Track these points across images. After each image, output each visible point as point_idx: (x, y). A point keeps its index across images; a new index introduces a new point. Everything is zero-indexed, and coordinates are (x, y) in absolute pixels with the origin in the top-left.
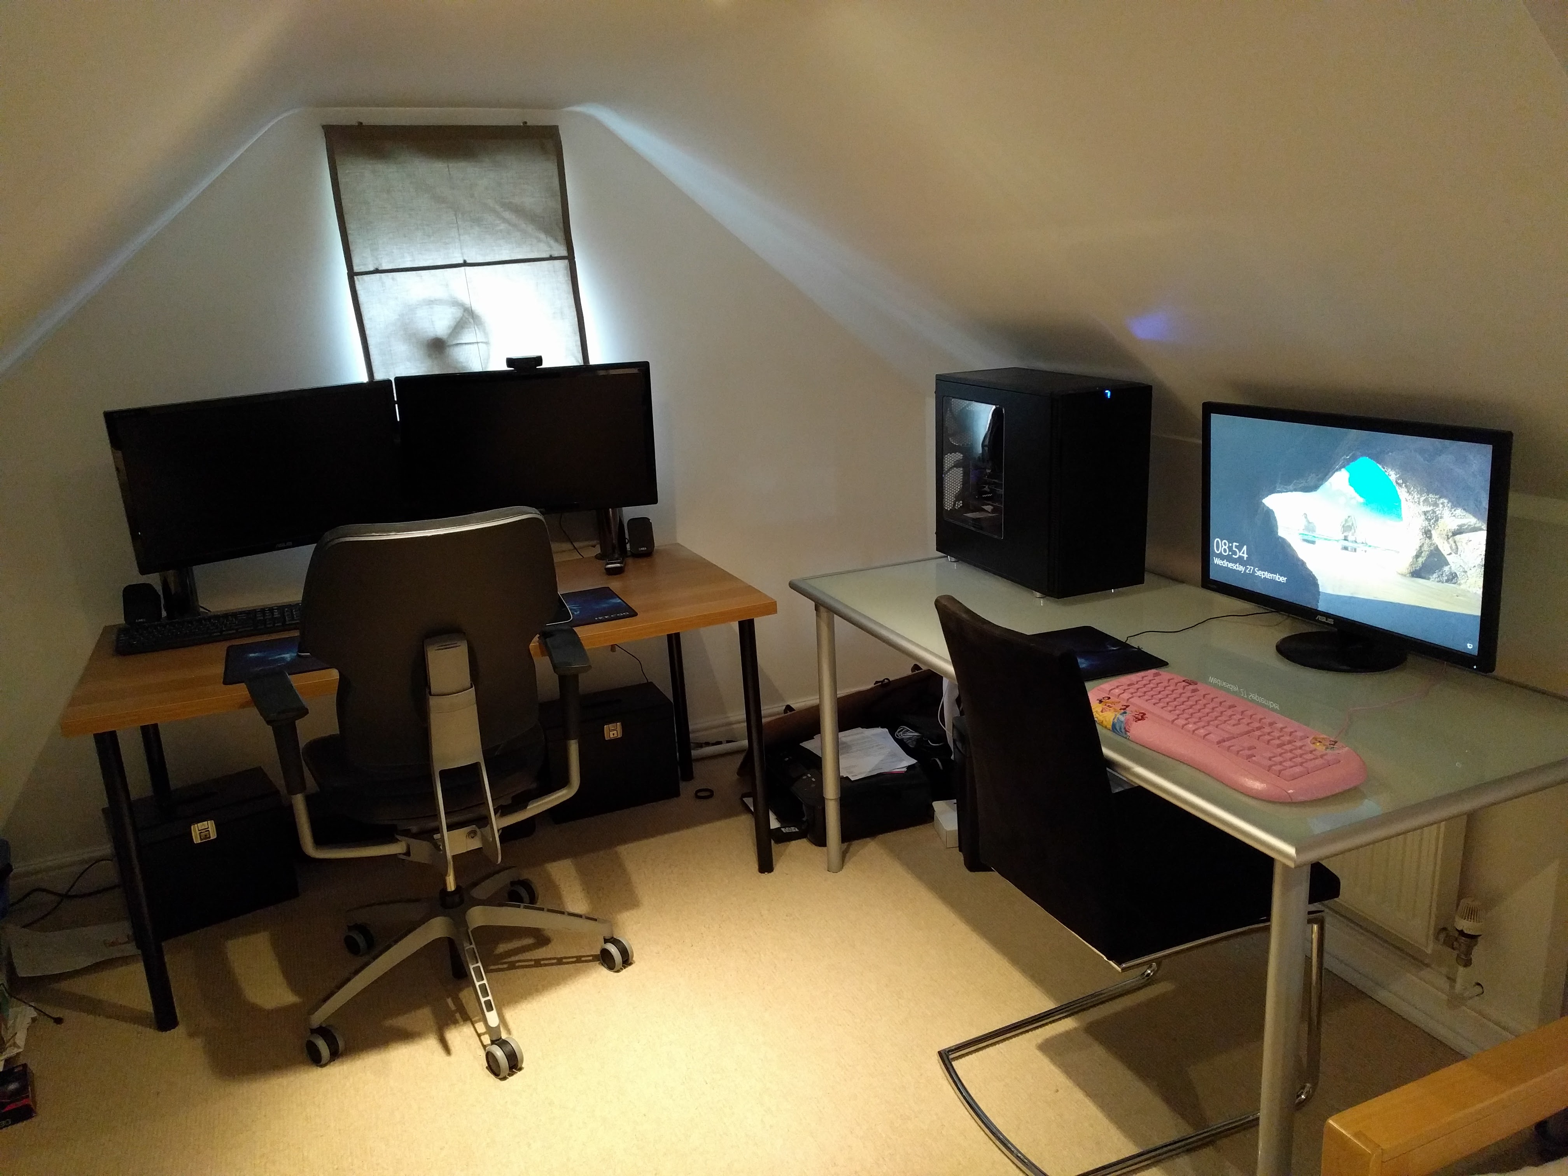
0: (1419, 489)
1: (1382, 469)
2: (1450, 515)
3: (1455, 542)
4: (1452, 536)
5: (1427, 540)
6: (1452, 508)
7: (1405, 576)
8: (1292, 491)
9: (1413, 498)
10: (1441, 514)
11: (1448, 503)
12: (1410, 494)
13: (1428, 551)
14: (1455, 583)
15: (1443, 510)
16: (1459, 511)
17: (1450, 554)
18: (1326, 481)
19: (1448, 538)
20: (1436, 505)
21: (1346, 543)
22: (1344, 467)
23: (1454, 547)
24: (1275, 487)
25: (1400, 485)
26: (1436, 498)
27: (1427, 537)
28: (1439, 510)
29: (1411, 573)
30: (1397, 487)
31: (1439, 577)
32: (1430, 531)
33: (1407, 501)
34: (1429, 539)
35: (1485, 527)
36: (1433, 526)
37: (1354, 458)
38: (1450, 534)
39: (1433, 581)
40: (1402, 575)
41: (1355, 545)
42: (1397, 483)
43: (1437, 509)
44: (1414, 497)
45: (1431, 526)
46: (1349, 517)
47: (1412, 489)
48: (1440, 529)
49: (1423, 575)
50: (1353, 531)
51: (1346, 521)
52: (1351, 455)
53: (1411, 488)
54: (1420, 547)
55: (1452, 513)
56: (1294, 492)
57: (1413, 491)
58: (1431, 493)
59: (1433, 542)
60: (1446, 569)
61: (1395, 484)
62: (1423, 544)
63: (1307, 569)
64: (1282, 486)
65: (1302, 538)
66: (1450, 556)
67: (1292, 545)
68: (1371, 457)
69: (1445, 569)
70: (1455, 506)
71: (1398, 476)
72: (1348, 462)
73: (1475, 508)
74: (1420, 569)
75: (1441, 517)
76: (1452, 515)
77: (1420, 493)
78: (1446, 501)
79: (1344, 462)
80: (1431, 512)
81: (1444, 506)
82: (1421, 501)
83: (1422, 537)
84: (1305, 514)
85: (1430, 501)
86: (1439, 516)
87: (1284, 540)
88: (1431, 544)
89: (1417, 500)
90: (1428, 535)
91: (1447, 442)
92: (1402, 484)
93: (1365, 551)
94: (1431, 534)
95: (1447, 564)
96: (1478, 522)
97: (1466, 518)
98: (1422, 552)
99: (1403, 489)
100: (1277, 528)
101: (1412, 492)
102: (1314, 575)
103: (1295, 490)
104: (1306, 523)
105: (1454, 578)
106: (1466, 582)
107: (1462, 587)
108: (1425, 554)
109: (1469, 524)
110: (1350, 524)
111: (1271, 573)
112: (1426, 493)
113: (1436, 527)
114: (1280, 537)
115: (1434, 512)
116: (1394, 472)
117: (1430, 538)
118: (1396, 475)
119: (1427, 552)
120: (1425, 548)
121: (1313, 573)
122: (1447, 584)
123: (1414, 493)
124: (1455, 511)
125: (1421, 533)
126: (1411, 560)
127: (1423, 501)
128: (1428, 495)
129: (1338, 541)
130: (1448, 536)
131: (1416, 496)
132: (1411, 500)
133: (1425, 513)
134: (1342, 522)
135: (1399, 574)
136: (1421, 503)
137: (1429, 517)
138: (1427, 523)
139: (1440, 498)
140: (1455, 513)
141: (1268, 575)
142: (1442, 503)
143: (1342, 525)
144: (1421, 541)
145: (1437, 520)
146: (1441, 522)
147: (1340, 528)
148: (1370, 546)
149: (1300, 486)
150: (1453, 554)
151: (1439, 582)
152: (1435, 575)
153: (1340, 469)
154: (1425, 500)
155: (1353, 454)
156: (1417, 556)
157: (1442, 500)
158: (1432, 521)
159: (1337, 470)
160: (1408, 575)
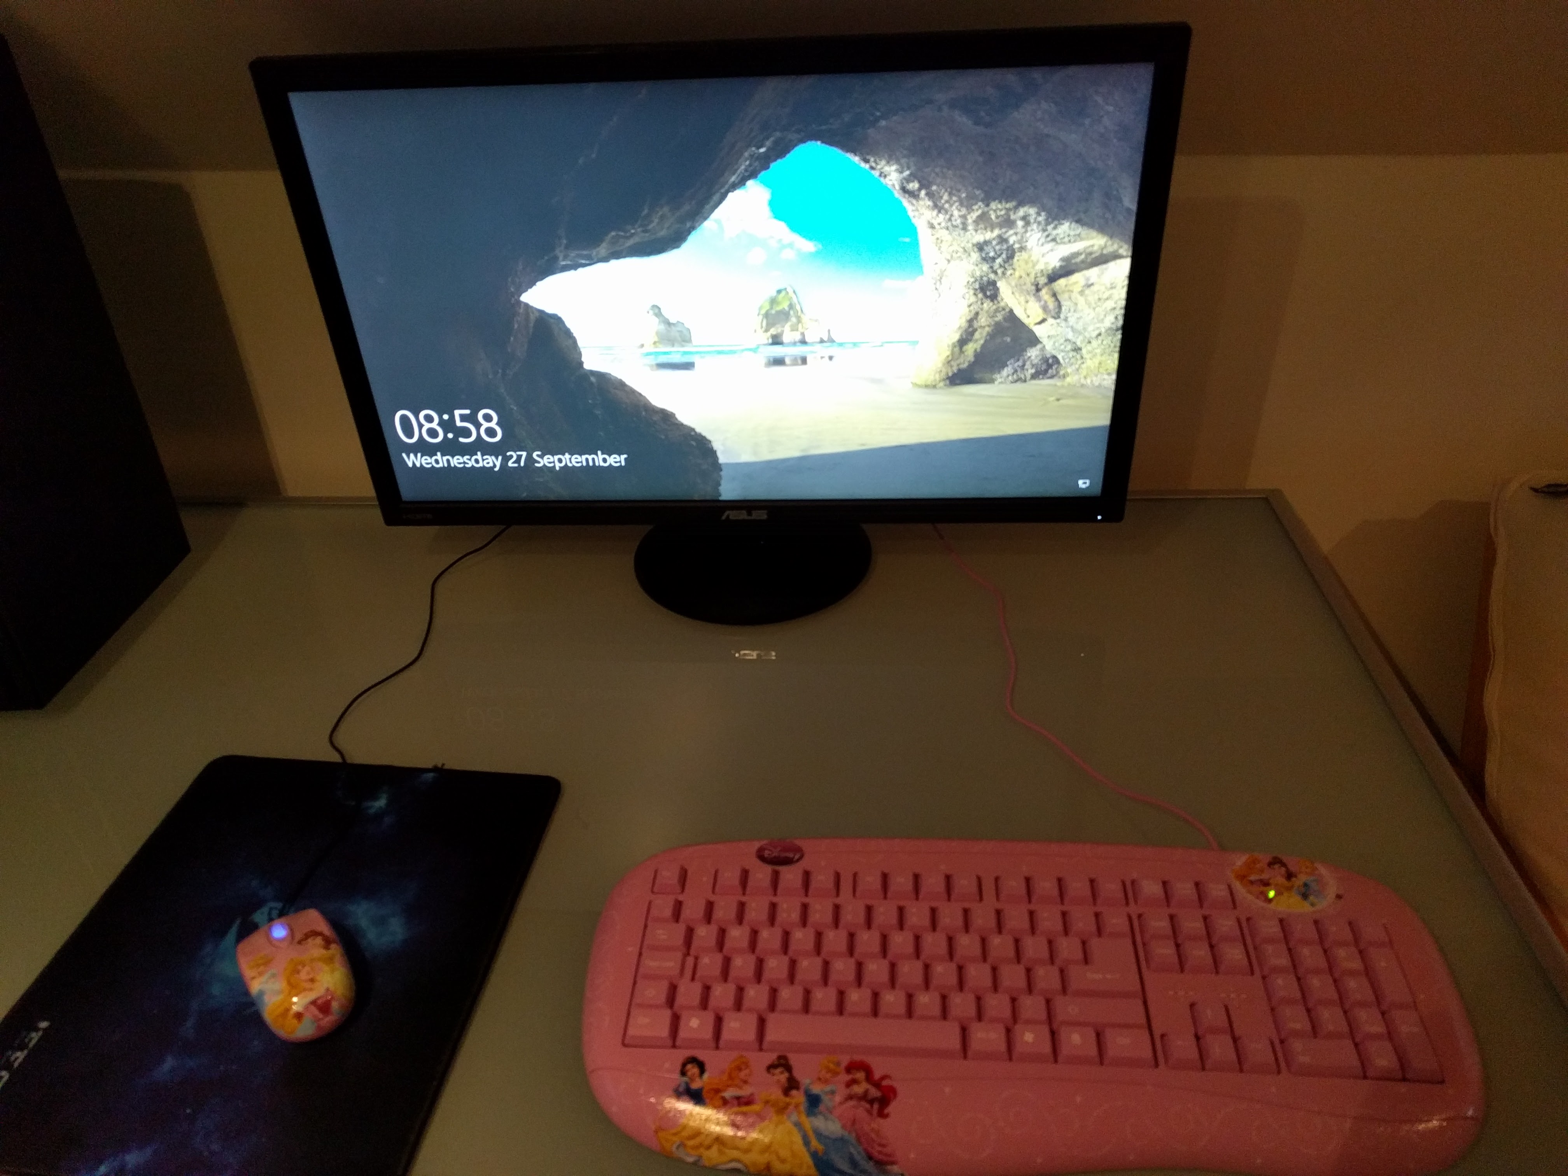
0: (964, 195)
1: (863, 165)
2: (1043, 240)
3: (1054, 295)
4: (1046, 284)
5: (985, 305)
6: (1048, 224)
7: (934, 387)
8: (605, 259)
9: (950, 220)
10: (1019, 242)
11: (1038, 214)
12: (939, 212)
13: (989, 326)
14: (1052, 377)
15: (1026, 231)
16: (1065, 228)
17: (1043, 321)
18: (706, 218)
19: (1038, 290)
20: (1009, 223)
21: (778, 351)
22: (753, 174)
23: (1051, 304)
24: (556, 258)
25: (913, 195)
26: (1008, 210)
27: (986, 297)
28: (1016, 234)
29: (948, 378)
30: (905, 202)
31: (1016, 371)
32: (994, 283)
33: (932, 227)
34: (992, 301)
35: (1126, 250)
36: (1000, 271)
37: (781, 150)
38: (1043, 280)
39: (1001, 383)
40: (927, 386)
41: (800, 350)
42: (904, 190)
43: (1011, 232)
44: (952, 215)
45: (996, 273)
46: (779, 292)
47: (946, 197)
48: (1017, 274)
49: (977, 376)
50: (794, 320)
51: (773, 301)
52: (768, 143)
53: (941, 197)
54: (970, 322)
55: (1048, 236)
56: (613, 262)
57: (947, 202)
58: (994, 200)
59: (1002, 304)
60: (1033, 353)
61: (897, 194)
62: (977, 314)
63: (681, 426)
64: (573, 254)
65: (654, 363)
66: (1043, 325)
67: (628, 383)
68: (830, 139)
69: (1029, 354)
70: (1054, 219)
71: (907, 173)
72: (764, 162)
73: (1104, 214)
74: (972, 365)
75: (1022, 249)
76: (1049, 239)
77: (968, 204)
78: (1032, 211)
79: (750, 165)
80: (994, 243)
81: (1027, 223)
82: (970, 221)
83: (973, 299)
84: (655, 307)
85: (993, 217)
86: (1017, 246)
87: (602, 377)
88: (997, 311)
89: (959, 221)
90: (988, 293)
91: (1037, 74)
92: (920, 189)
93: (831, 358)
94: (997, 289)
95: (1034, 341)
96: (1110, 243)
97: (1082, 239)
98: (976, 330)
99: (921, 203)
100: (580, 354)
101: (947, 206)
102: (700, 435)
103: (617, 255)
104: (662, 327)
105: (1050, 366)
106: (1077, 370)
107: (1068, 380)
108: (980, 336)
109: (1088, 251)
110: (785, 306)
111: (581, 455)
112: (982, 201)
113: (1009, 272)
114: (593, 373)
115: (1002, 240)
116: (894, 167)
117: (994, 296)
118: (901, 172)
119: (987, 329)
120: (983, 320)
121: (698, 430)
122: (1034, 382)
123: (951, 206)
124: (1055, 228)
125: (972, 292)
126: (948, 353)
127: (974, 221)
128: (988, 205)
129: (755, 350)
130: (1037, 285)
131: (956, 213)
132: (943, 224)
133: (980, 247)
134: (760, 309)
135: (920, 386)
136: (970, 227)
137: (992, 254)
138: (985, 267)
139: (1016, 208)
140: (1055, 232)
141: (573, 460)
142: (1024, 218)
143: (763, 312)
144: (972, 308)
145: (1011, 257)
146: (1019, 259)
147: (757, 321)
148: (841, 345)
149: (630, 242)
150: (1051, 321)
151: (1016, 381)
152: (1006, 372)
153: (742, 182)
154: (983, 218)
155: (776, 143)
156: (962, 342)
157: (1021, 212)
158: (999, 261)
159: (734, 187)
160: (942, 384)
